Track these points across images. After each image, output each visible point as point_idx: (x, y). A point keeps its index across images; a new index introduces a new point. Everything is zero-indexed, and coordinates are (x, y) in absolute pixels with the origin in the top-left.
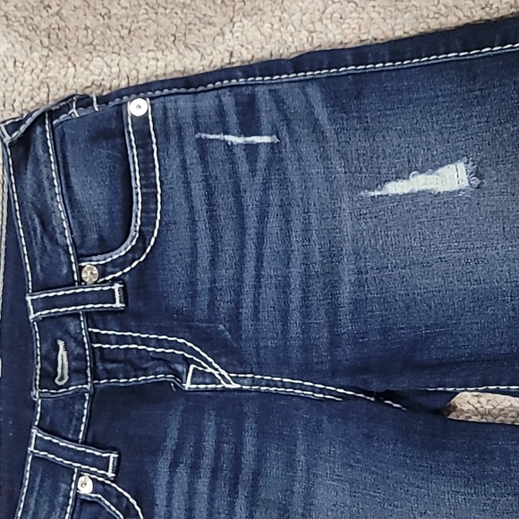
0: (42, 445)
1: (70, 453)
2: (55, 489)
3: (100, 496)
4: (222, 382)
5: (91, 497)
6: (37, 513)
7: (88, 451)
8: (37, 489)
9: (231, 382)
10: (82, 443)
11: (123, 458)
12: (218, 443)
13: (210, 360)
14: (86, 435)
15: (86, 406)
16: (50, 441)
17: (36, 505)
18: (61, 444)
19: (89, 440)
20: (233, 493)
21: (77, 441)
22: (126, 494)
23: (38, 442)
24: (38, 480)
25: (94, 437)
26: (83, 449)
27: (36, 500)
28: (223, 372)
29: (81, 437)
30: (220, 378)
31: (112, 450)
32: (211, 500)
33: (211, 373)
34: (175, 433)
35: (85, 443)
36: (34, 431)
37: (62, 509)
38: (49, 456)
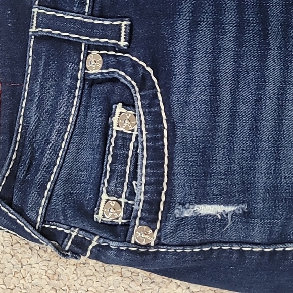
0: (44, 21)
2: (62, 71)
3: (112, 70)
5: (101, 74)
6: (43, 99)
7: (96, 22)
8: (41, 74)
10: (89, 15)
14: (92, 7)
16: (54, 15)
17: (41, 90)
18: (66, 17)
19: (96, 12)
20: (264, 45)
21: (84, 13)
22: (141, 63)
23: (40, 18)
24: (42, 63)
26: (91, 21)
27: (41, 85)
29: (87, 10)
31: (122, 18)
32: (238, 58)
35: (92, 14)
36: (35, 10)
37: (70, 92)
38: (53, 32)
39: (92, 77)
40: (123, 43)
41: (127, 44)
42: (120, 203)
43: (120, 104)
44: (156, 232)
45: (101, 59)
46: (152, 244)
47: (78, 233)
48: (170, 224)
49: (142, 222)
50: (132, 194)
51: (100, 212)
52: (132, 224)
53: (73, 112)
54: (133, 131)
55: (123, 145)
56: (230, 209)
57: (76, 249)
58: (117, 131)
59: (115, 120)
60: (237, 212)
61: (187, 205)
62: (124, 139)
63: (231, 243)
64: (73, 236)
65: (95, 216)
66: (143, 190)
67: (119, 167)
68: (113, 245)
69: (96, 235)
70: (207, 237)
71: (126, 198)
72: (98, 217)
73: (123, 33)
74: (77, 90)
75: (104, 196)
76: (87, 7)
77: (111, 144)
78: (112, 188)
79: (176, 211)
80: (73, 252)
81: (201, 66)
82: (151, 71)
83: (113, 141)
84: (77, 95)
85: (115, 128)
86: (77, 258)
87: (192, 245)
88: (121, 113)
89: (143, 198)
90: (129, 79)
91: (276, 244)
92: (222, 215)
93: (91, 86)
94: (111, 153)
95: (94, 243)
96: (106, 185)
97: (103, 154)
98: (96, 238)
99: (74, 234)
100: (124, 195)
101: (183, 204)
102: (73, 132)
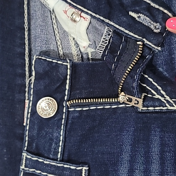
0: (31, 164)
1: (53, 169)
4: (167, 105)
7: (65, 166)
9: (174, 105)
10: (60, 161)
11: (91, 170)
12: (162, 153)
13: (160, 88)
14: (63, 154)
15: (62, 134)
16: (37, 160)
18: (45, 162)
19: (66, 158)
21: (57, 160)
23: (28, 162)
25: (69, 155)
26: (62, 165)
28: (168, 98)
29: (59, 156)
30: (165, 102)
31: (83, 164)
33: (158, 99)
34: (129, 148)
35: (62, 160)
36: (24, 154)
38: (36, 171)
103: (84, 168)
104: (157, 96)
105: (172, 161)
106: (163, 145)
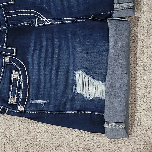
39: (7, 63)
40: (14, 55)
41: (15, 55)
42: (15, 98)
43: (14, 70)
44: (24, 107)
45: (9, 58)
46: (23, 111)
47: (3, 107)
48: (28, 105)
49: (21, 104)
50: (18, 96)
51: (9, 101)
52: (18, 105)
53: (2, 73)
54: (18, 78)
55: (15, 82)
56: (44, 101)
57: (2, 112)
58: (13, 78)
59: (13, 75)
60: (46, 103)
61: (33, 100)
62: (15, 80)
63: (45, 111)
64: (1, 108)
65: (8, 102)
66: (22, 95)
67: (14, 88)
68: (13, 110)
69: (8, 108)
70: (38, 109)
71: (16, 97)
72: (9, 103)
73: (14, 52)
74: (3, 67)
75: (11, 97)
76: (5, 44)
77: (12, 82)
78: (12, 94)
79: (30, 101)
80: (2, 113)
81: (36, 62)
82: (22, 63)
83: (12, 81)
84: (3, 68)
85: (13, 77)
86: (3, 114)
87: (34, 111)
88: (14, 73)
89: (21, 98)
90: (16, 65)
91: (56, 112)
92: (42, 103)
93: (7, 66)
94: (12, 84)
95: (7, 110)
96: (11, 93)
97: (10, 84)
98: (8, 109)
99: (2, 108)
100: (16, 96)
101: (32, 100)
102: (2, 79)
103: (15, 49)
104: (42, 19)
105: (51, 45)
106: (47, 39)
